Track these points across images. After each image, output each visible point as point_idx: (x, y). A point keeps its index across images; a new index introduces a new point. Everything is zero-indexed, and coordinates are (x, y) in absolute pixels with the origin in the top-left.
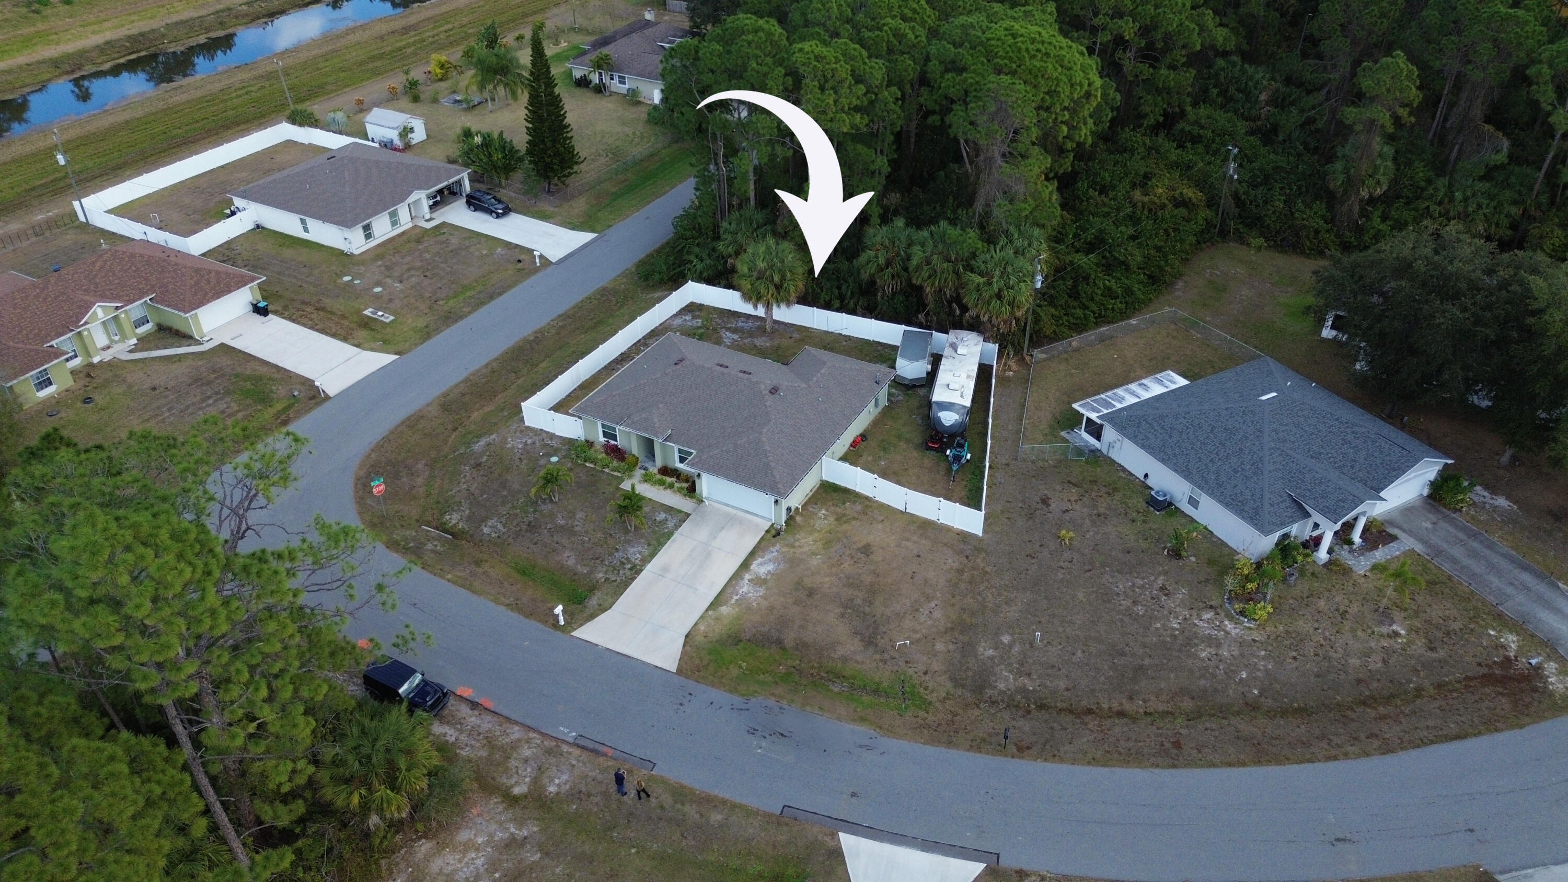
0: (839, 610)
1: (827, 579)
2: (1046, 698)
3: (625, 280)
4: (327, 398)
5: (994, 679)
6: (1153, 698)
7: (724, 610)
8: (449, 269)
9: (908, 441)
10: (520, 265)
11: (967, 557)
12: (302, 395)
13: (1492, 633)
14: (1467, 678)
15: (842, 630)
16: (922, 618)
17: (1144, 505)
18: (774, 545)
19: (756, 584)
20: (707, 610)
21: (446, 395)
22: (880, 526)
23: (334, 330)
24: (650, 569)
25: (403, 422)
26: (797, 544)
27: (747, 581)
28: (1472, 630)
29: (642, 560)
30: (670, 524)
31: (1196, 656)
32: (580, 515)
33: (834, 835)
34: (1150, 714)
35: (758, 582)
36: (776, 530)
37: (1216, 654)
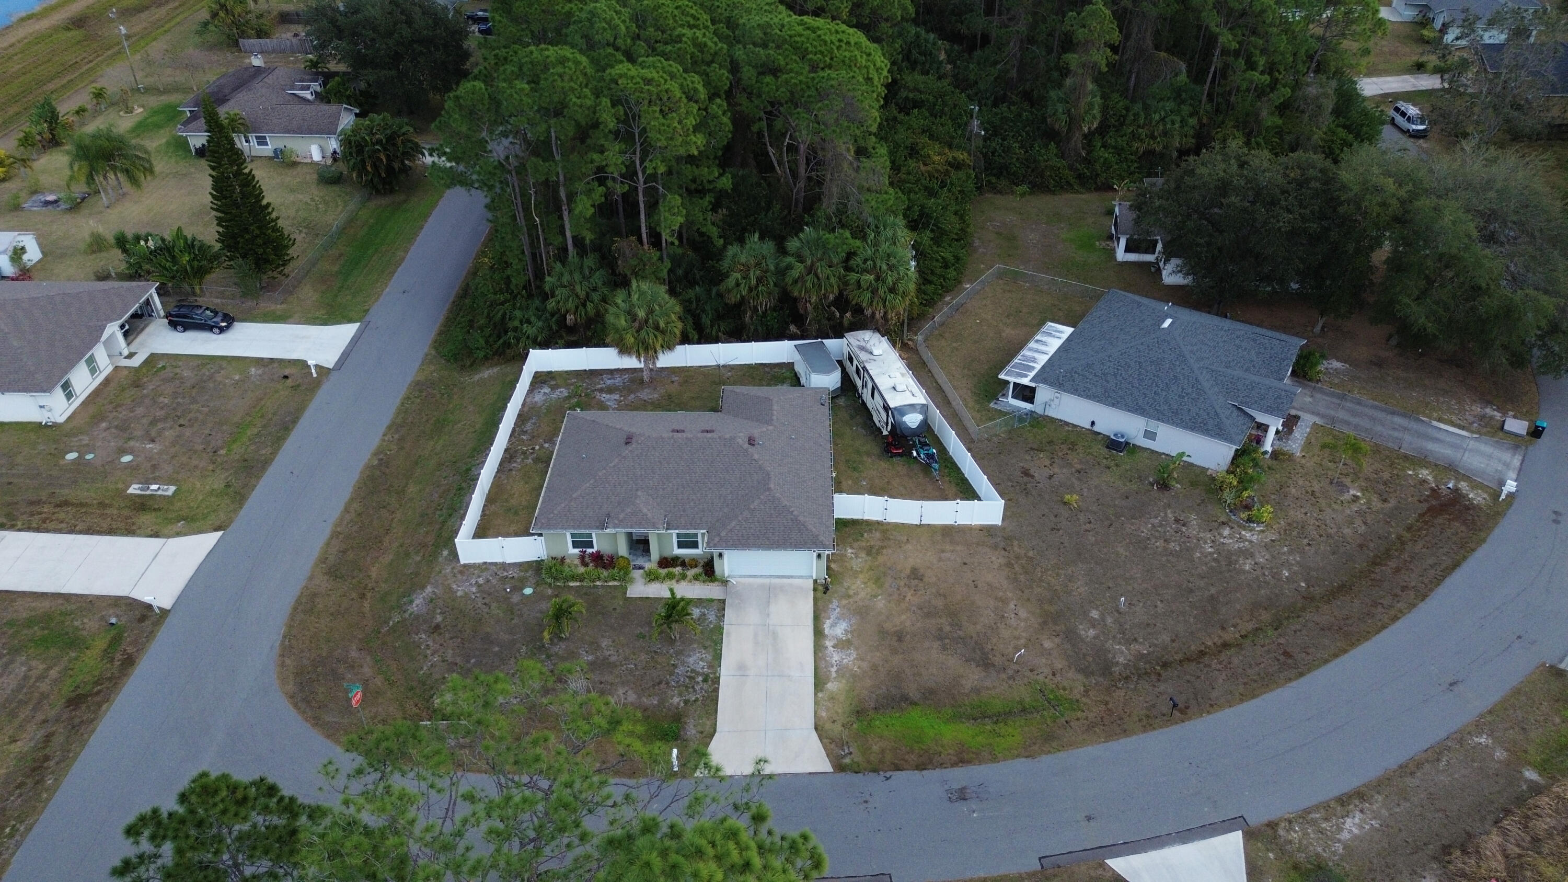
0: (937, 644)
1: (904, 617)
2: (1163, 656)
3: (432, 368)
4: (164, 613)
5: (1110, 656)
6: (1239, 621)
7: (831, 686)
8: (206, 409)
9: (869, 454)
10: (289, 382)
11: (1005, 549)
12: (124, 620)
13: (1410, 472)
14: (1421, 515)
15: (953, 663)
16: (1013, 622)
17: (1106, 450)
18: (830, 602)
19: (843, 648)
20: (816, 694)
21: (323, 560)
22: (909, 547)
23: (105, 526)
24: (726, 672)
25: (295, 609)
26: (851, 592)
27: (832, 649)
28: (1397, 475)
29: (710, 666)
30: (712, 617)
31: (1244, 572)
32: (605, 643)
33: (1103, 865)
34: (1246, 636)
35: (842, 645)
36: (822, 585)
37: (1256, 564)
